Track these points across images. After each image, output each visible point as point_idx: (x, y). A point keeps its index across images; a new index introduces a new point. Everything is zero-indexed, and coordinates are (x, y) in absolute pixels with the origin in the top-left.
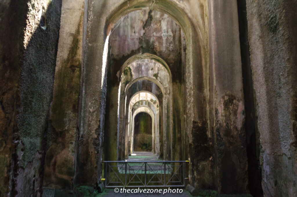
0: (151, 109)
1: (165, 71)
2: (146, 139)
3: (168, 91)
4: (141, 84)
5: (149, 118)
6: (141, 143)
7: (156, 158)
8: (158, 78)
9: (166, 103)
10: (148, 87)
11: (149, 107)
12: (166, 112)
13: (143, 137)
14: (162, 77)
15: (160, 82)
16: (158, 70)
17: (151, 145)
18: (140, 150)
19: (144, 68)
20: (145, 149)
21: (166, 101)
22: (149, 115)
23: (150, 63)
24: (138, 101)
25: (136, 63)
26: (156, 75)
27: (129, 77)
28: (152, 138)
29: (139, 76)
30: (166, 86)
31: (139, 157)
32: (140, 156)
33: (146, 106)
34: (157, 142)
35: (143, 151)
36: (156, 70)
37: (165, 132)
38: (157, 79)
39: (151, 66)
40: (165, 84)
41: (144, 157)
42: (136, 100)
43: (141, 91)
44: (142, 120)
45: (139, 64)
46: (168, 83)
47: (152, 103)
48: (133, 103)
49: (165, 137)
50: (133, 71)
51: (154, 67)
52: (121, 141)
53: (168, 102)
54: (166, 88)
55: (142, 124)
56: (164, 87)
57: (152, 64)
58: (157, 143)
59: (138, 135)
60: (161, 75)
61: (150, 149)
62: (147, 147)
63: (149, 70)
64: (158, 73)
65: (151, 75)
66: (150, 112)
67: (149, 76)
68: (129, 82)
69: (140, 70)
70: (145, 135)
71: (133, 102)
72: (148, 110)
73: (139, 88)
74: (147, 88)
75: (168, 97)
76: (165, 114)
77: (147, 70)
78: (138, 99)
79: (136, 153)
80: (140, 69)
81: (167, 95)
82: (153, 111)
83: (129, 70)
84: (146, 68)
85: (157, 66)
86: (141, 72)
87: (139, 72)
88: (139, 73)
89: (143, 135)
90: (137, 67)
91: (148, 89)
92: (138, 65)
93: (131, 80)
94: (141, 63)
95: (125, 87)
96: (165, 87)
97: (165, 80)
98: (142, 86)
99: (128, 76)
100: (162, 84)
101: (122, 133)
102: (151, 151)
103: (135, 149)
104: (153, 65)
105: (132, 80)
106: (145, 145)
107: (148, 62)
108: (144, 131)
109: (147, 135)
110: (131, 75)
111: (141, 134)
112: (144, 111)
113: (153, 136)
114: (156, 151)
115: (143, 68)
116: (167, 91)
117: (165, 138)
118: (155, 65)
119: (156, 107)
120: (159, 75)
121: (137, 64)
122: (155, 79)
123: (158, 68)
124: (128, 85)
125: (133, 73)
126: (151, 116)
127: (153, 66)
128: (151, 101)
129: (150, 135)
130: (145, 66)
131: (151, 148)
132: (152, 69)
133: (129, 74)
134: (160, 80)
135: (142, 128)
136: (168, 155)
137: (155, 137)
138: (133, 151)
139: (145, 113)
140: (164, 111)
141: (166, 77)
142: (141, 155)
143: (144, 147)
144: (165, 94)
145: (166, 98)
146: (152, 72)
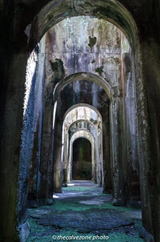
0: (90, 132)
1: (112, 63)
2: (85, 166)
3: (119, 92)
4: (78, 95)
5: (88, 145)
6: (80, 171)
7: (99, 191)
8: (103, 74)
9: (116, 109)
10: (87, 98)
11: (88, 130)
12: (116, 123)
13: (82, 165)
14: (109, 73)
15: (105, 79)
16: (103, 63)
17: (91, 173)
18: (79, 178)
19: (82, 61)
20: (85, 177)
21: (115, 106)
22: (88, 140)
23: (91, 54)
24: (76, 121)
25: (70, 54)
26: (100, 70)
27: (60, 73)
28: (91, 166)
29: (74, 72)
30: (115, 85)
31: (77, 189)
32: (78, 187)
33: (85, 129)
34: (99, 169)
35: (83, 180)
36: (100, 62)
37: (116, 154)
38: (101, 75)
39: (91, 57)
40: (113, 82)
41: (83, 188)
42: (74, 120)
43: (78, 104)
44: (81, 147)
45: (74, 55)
46: (118, 81)
47: (92, 123)
48: (70, 124)
49: (115, 162)
50: (65, 65)
51: (96, 59)
52: (47, 167)
53: (119, 108)
54: (114, 88)
55: (81, 151)
56: (111, 86)
57: (92, 55)
58: (98, 172)
59: (77, 163)
60: (106, 69)
61: (89, 178)
62: (86, 175)
63: (89, 63)
64: (102, 67)
65: (93, 70)
66: (90, 138)
67: (90, 72)
68: (59, 80)
69: (76, 63)
70: (84, 162)
71: (69, 122)
72: (87, 136)
73: (76, 100)
74: (85, 99)
75: (118, 101)
76: (115, 125)
77: (86, 63)
78: (75, 118)
79: (74, 183)
80: (76, 61)
81: (117, 98)
82: (93, 135)
83: (59, 64)
84: (84, 60)
85: (101, 57)
86: (77, 66)
87: (74, 66)
88: (74, 68)
89: (82, 162)
90: (71, 60)
91: (87, 101)
92: (73, 57)
93: (62, 77)
94: (77, 54)
95: (54, 87)
96: (113, 86)
97: (113, 76)
98: (79, 97)
99: (58, 72)
100: (108, 82)
101: (48, 156)
102: (91, 180)
103: (74, 177)
104: (94, 55)
105: (64, 77)
106: (84, 173)
107: (87, 53)
108: (83, 159)
109: (86, 163)
110: (63, 71)
111: (80, 162)
112: (83, 136)
113: (93, 163)
114: (98, 181)
115: (80, 60)
116: (117, 92)
117: (116, 164)
118: (98, 55)
119: (97, 128)
120: (103, 70)
121: (72, 55)
122: (99, 75)
123: (103, 59)
124: (58, 84)
125: (65, 68)
126: (91, 142)
127: (95, 57)
128: (91, 121)
129: (90, 163)
130: (83, 58)
131: (91, 176)
132: (93, 62)
133: (59, 69)
134: (106, 76)
135: (81, 155)
136: (121, 191)
137: (96, 165)
138: (71, 180)
139: (84, 138)
140: (113, 121)
141: (115, 73)
142: (80, 186)
143: (83, 175)
144: (114, 96)
145: (115, 102)
146: (94, 66)
